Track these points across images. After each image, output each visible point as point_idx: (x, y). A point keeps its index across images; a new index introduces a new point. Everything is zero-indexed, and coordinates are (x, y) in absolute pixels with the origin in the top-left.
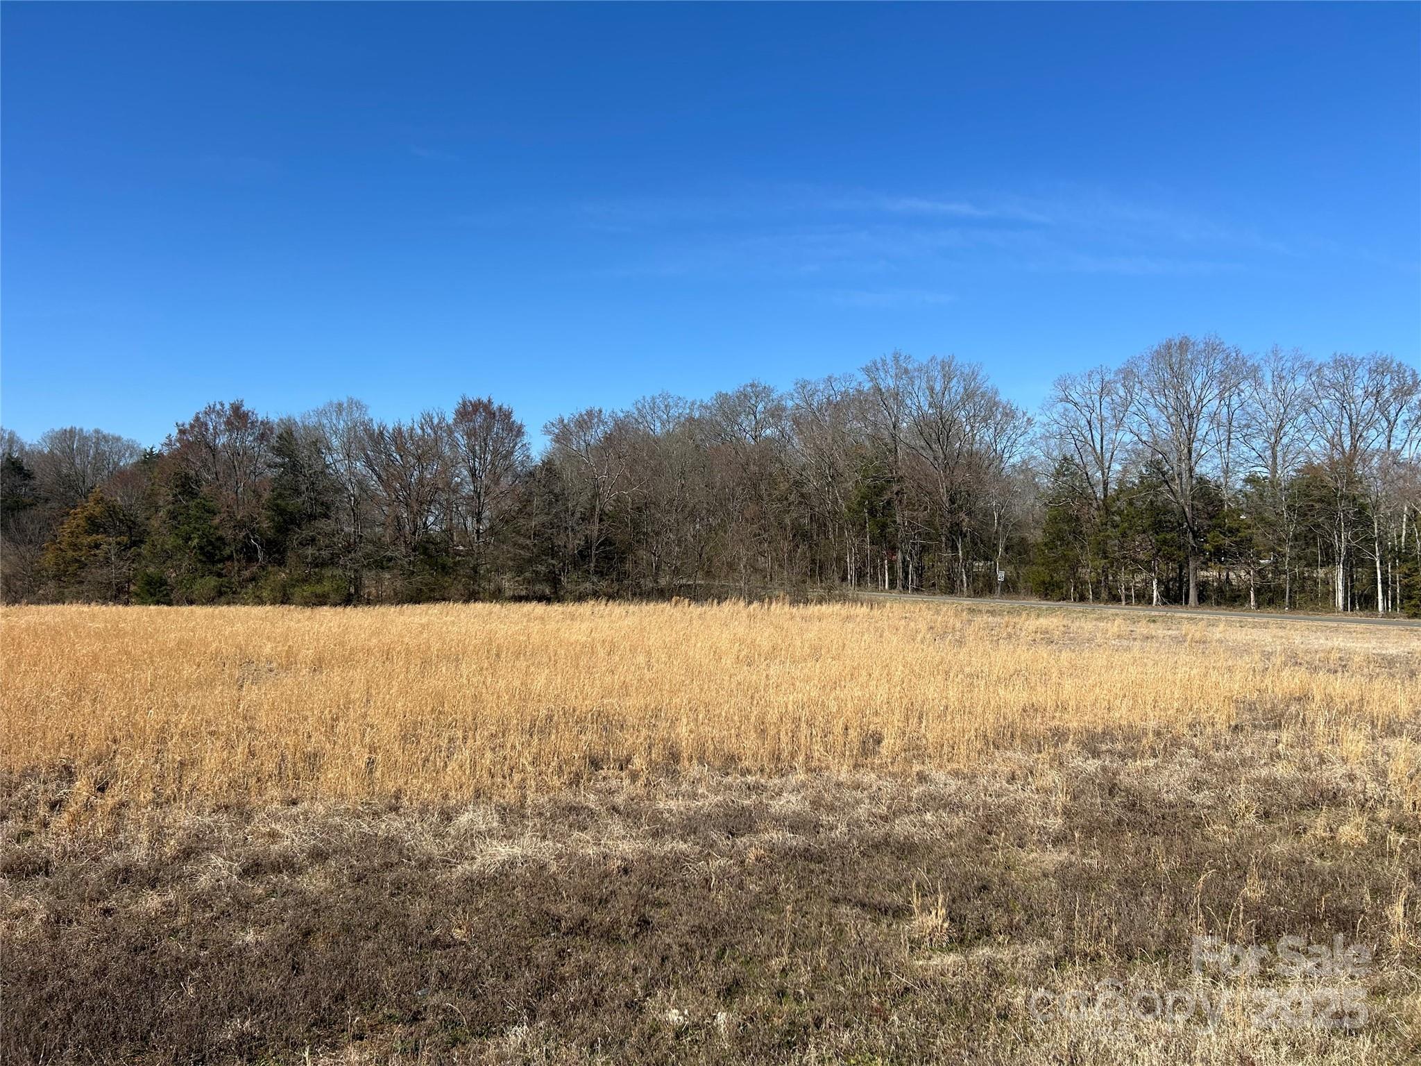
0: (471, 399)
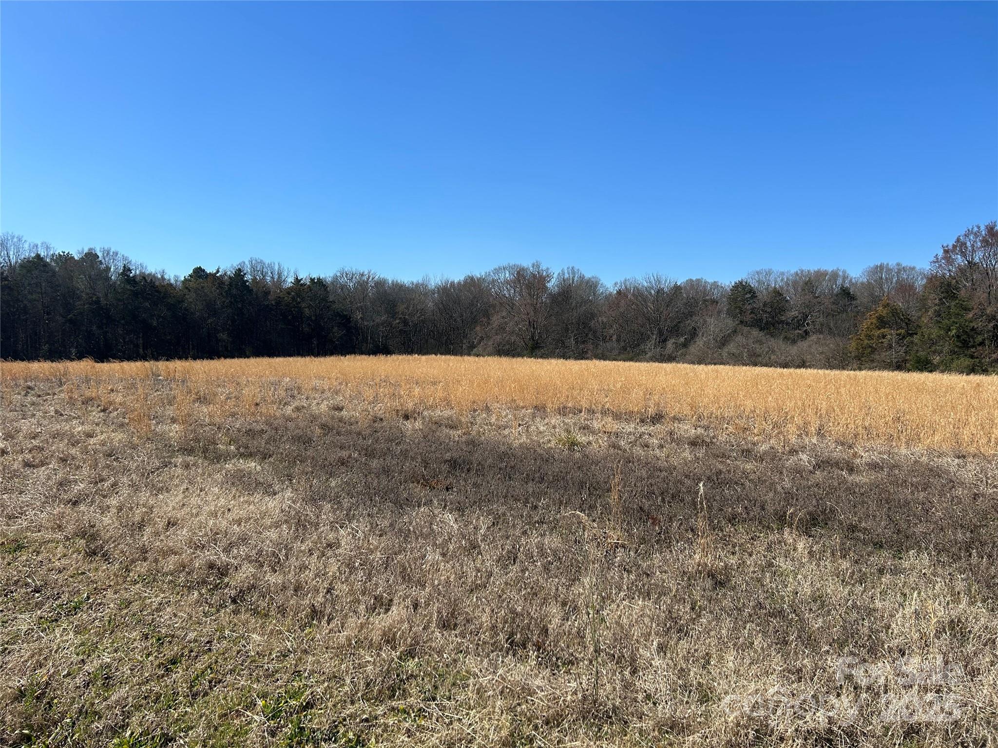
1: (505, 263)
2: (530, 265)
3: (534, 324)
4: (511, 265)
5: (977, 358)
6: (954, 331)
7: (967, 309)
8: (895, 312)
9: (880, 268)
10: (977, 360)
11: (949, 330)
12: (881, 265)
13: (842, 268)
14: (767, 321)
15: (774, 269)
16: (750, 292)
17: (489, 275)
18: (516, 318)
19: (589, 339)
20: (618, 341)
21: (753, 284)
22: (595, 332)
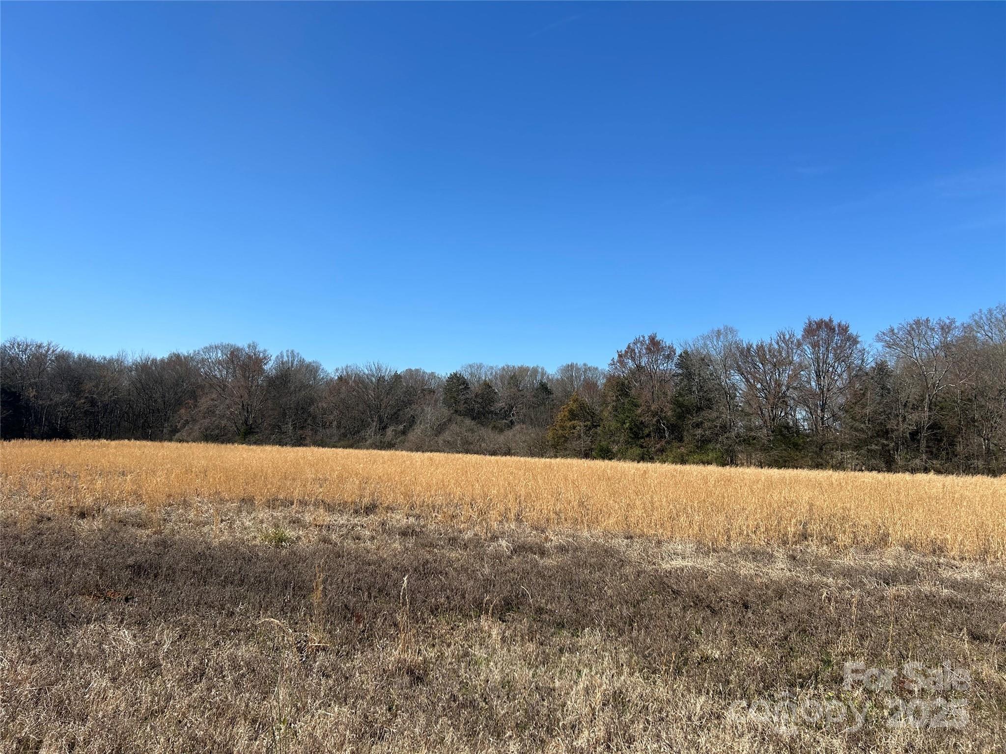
0: (816, 320)
1: (216, 342)
2: (246, 346)
3: (248, 408)
4: (224, 344)
5: (646, 447)
6: (628, 424)
7: (637, 406)
8: (582, 406)
9: (570, 368)
10: (646, 449)
11: (624, 423)
12: (571, 365)
13: (541, 365)
14: (479, 411)
15: (484, 364)
16: (464, 384)
17: (198, 353)
18: (227, 402)
19: (308, 425)
20: (338, 427)
21: (467, 376)
22: (314, 418)
